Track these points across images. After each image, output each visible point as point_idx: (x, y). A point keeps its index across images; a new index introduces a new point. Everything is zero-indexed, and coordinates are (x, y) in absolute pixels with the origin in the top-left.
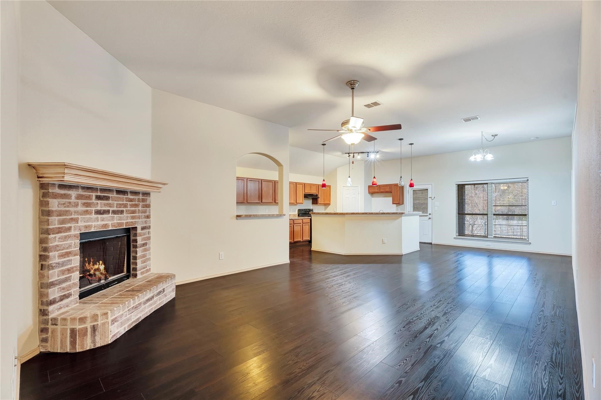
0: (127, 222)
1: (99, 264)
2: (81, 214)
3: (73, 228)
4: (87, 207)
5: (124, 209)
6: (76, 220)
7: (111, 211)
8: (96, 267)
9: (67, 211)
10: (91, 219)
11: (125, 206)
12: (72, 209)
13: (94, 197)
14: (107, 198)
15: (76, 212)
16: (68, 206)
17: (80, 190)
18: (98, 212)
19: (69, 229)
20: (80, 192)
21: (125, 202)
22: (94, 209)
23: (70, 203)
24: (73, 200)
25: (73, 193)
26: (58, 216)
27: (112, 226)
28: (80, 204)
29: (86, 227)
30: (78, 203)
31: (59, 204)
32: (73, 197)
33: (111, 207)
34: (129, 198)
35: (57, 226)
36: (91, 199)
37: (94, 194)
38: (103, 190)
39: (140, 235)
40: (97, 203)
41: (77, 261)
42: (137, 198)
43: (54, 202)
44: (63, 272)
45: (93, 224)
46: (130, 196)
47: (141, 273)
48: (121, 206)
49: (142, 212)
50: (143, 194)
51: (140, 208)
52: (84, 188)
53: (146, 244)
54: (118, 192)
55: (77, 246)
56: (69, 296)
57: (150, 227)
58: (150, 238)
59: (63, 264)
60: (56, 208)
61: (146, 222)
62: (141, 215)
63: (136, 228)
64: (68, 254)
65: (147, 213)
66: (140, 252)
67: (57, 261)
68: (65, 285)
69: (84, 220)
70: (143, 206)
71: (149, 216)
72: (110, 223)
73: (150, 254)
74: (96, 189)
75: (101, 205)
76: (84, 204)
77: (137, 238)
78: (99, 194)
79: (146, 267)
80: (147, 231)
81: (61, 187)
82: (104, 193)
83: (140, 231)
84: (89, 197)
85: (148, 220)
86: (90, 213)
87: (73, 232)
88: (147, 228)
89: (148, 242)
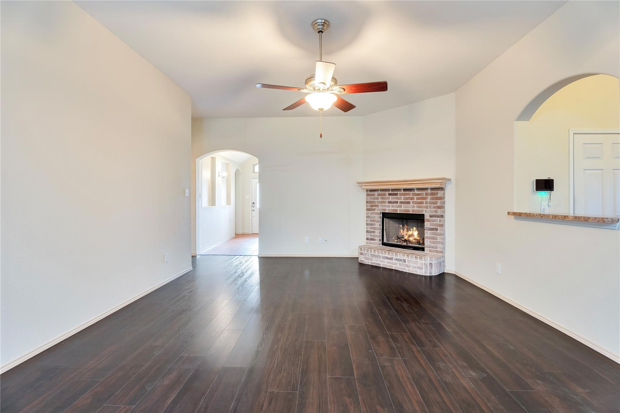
0: (413, 210)
1: (413, 231)
2: (380, 203)
3: (376, 209)
4: (383, 199)
5: (411, 201)
6: (377, 206)
7: (399, 202)
8: (410, 233)
9: (374, 201)
10: (386, 206)
11: (412, 199)
12: (376, 201)
13: (387, 194)
14: (396, 194)
15: (378, 202)
16: (374, 199)
17: (379, 191)
18: (390, 202)
19: (375, 209)
20: (380, 192)
21: (411, 196)
22: (387, 201)
23: (374, 198)
24: (376, 196)
25: (376, 193)
26: (369, 203)
27: (400, 211)
28: (379, 198)
29: (383, 209)
30: (379, 197)
31: (370, 198)
32: (376, 195)
33: (399, 199)
34: (415, 193)
35: (369, 208)
36: (386, 195)
37: (387, 193)
38: (393, 190)
39: (428, 221)
40: (389, 198)
41: (378, 225)
42: (424, 192)
43: (369, 197)
44: (372, 228)
45: (387, 208)
46: (416, 192)
47: (430, 251)
48: (407, 198)
49: (431, 203)
50: (432, 189)
51: (429, 200)
52: (381, 190)
53: (437, 229)
54: (405, 190)
55: (378, 218)
56: (374, 240)
57: (442, 216)
58: (442, 226)
59: (371, 225)
60: (369, 200)
61: (436, 212)
62: (429, 205)
63: (424, 215)
64: (374, 221)
65: (439, 204)
66: (427, 234)
67: (369, 222)
68: (372, 234)
69: (382, 206)
70: (431, 199)
71: (442, 207)
72: (398, 209)
73: (444, 239)
74: (388, 190)
75: (392, 198)
76: (382, 198)
77: (425, 222)
78: (391, 192)
79: (437, 248)
80: (439, 219)
81: (371, 191)
82: (394, 192)
83: (429, 218)
84: (385, 195)
85: (439, 210)
86: (385, 202)
87: (376, 211)
88: (438, 216)
89: (439, 228)
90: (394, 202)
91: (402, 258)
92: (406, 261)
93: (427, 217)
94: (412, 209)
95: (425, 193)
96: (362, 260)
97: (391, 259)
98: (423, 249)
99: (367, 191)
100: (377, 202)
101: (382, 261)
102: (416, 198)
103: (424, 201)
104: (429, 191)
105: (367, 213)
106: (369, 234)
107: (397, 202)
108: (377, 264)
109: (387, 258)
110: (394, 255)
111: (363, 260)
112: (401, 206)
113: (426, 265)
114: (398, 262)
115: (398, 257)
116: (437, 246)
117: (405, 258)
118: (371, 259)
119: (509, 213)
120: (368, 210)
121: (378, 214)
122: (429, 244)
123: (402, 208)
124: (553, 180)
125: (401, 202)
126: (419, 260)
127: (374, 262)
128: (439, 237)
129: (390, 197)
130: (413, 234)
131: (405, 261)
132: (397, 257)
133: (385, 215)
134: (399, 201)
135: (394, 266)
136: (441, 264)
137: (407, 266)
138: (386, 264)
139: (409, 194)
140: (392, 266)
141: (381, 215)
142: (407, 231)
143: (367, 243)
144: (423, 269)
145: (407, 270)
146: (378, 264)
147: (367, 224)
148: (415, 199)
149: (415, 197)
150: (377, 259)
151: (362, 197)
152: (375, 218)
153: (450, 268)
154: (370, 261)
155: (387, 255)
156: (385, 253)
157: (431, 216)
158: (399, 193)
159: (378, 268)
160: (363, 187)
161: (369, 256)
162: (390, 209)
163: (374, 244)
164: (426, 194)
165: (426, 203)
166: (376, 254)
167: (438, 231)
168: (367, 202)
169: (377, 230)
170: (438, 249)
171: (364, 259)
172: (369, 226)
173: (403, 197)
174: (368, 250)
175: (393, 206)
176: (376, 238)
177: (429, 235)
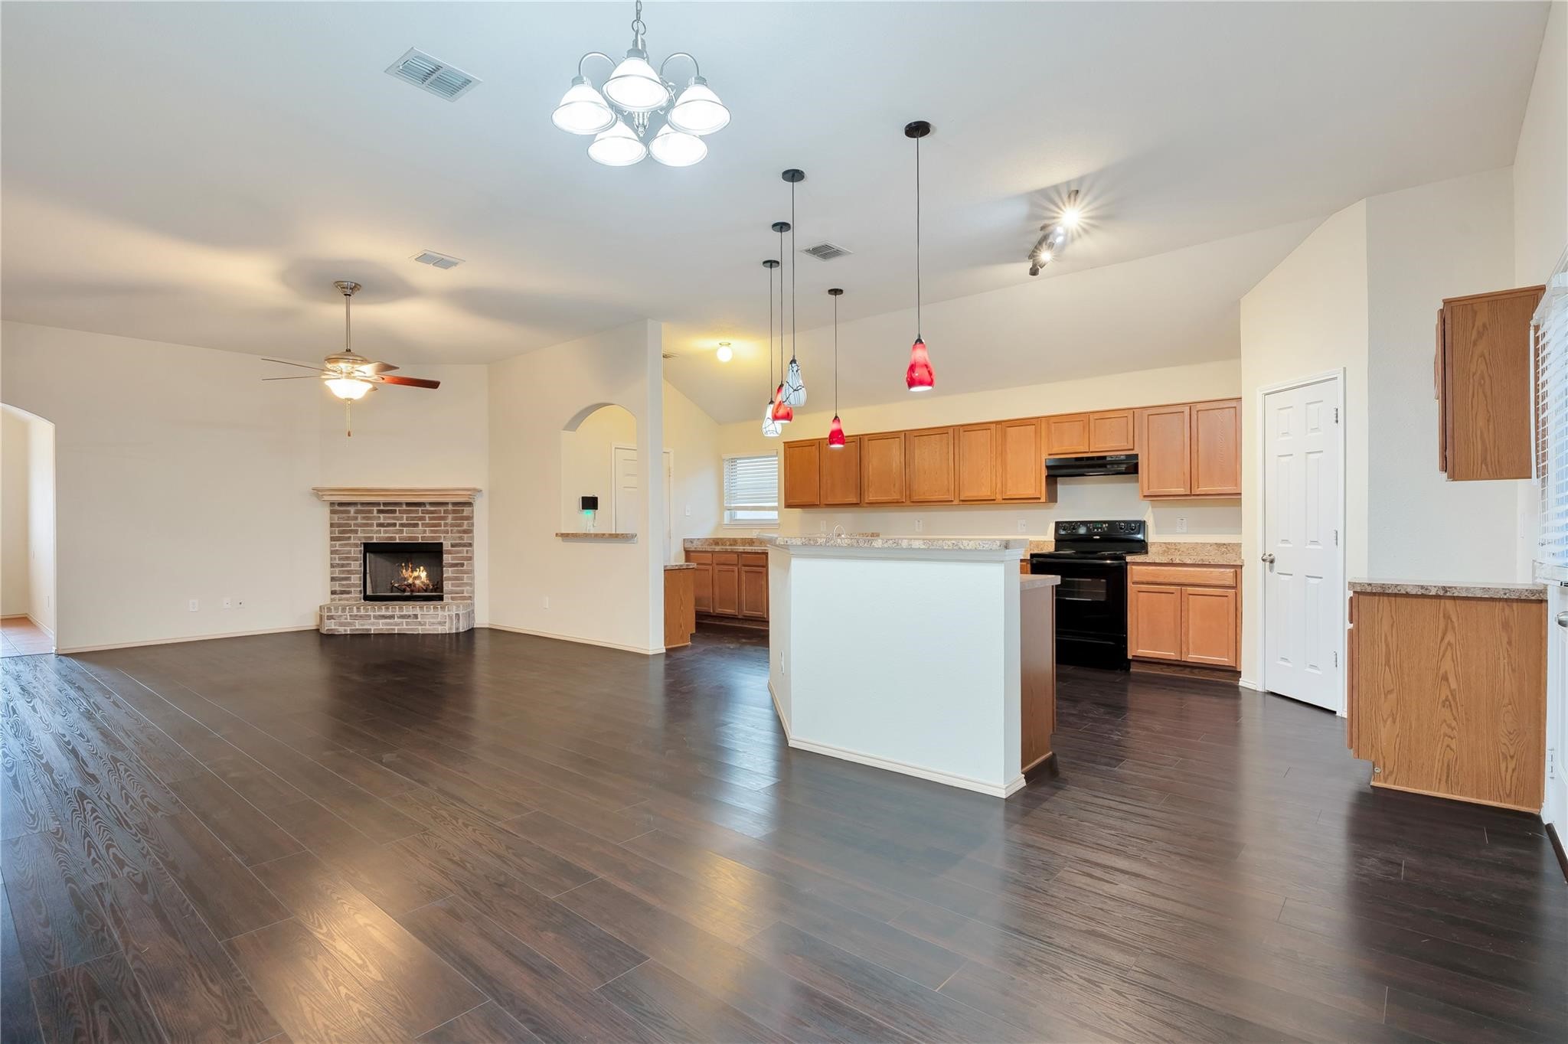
0: (424, 537)
1: (420, 571)
2: (360, 527)
3: (352, 538)
4: (367, 520)
5: (420, 522)
6: (356, 532)
7: (398, 525)
8: (416, 574)
9: (346, 524)
10: (372, 530)
11: (422, 519)
12: (352, 522)
13: (375, 512)
14: (394, 512)
15: (356, 525)
16: (347, 520)
17: (359, 506)
18: (380, 525)
19: (348, 538)
20: (359, 507)
21: (420, 515)
22: (375, 522)
23: (348, 517)
24: (352, 514)
25: (352, 509)
26: (337, 527)
27: (400, 539)
28: (359, 518)
29: (365, 538)
31: (339, 518)
32: (352, 512)
33: (398, 520)
34: (427, 510)
35: (337, 536)
37: (375, 509)
38: (385, 504)
39: (449, 552)
40: (379, 517)
41: (356, 566)
42: (442, 509)
43: (336, 516)
44: (343, 572)
45: (375, 536)
46: (428, 508)
47: (452, 598)
48: (413, 519)
49: (452, 525)
50: (455, 504)
51: (449, 521)
52: (363, 504)
53: (462, 565)
54: (408, 504)
55: (357, 552)
56: (349, 592)
57: (470, 545)
58: (470, 559)
59: (343, 566)
60: (336, 521)
61: (461, 538)
62: (450, 529)
63: (442, 544)
64: (347, 558)
65: (465, 527)
66: (448, 572)
67: (337, 562)
68: (344, 582)
69: (364, 532)
70: (454, 519)
71: (469, 531)
72: (397, 536)
73: (473, 579)
74: (378, 504)
75: (385, 518)
76: (364, 518)
77: (444, 556)
78: (382, 508)
79: (463, 593)
80: (465, 549)
81: (341, 504)
82: (389, 508)
83: (450, 548)
84: (371, 512)
85: (465, 535)
86: (371, 525)
87: (352, 541)
88: (464, 545)
89: (465, 563)
90: (389, 525)
91: (411, 613)
92: (419, 616)
93: (447, 546)
94: (421, 534)
95: (444, 510)
96: (332, 630)
97: (392, 617)
98: (441, 598)
99: (332, 504)
100: (354, 524)
101: (373, 624)
102: (429, 517)
103: (442, 522)
104: (450, 507)
105: (332, 546)
106: (337, 583)
107: (394, 525)
108: (363, 629)
109: (384, 617)
110: (397, 609)
111: (333, 628)
112: (401, 532)
113: (450, 617)
114: (404, 620)
115: (404, 613)
116: (463, 590)
117: (418, 611)
118: (350, 624)
119: (557, 534)
120: (333, 539)
121: (356, 545)
122: (450, 587)
123: (405, 534)
124: (597, 498)
125: (402, 525)
126: (440, 612)
127: (357, 627)
128: (465, 576)
129: (381, 515)
130: (420, 576)
131: (416, 616)
132: (402, 613)
133: (369, 548)
134: (398, 522)
135: (396, 628)
136: (470, 615)
137: (420, 624)
138: (381, 627)
139: (417, 512)
140: (394, 629)
141: (362, 548)
142: (412, 572)
143: (332, 600)
144: (447, 623)
145: (420, 630)
146: (366, 629)
147: (332, 566)
148: (427, 519)
149: (427, 516)
150: (362, 622)
151: (321, 516)
152: (350, 552)
153: (482, 620)
154: (348, 628)
155: (383, 613)
156: (380, 609)
157: (453, 546)
158: (397, 509)
159: (365, 636)
160: (326, 498)
161: (346, 619)
162: (379, 536)
163: (347, 600)
164: (446, 512)
165: (446, 525)
166: (362, 612)
167: (465, 567)
168: (332, 525)
169: (354, 574)
170: (465, 594)
171: (335, 625)
172: (337, 570)
173: (405, 516)
174: (344, 610)
175: (385, 532)
176: (352, 589)
177: (450, 575)
